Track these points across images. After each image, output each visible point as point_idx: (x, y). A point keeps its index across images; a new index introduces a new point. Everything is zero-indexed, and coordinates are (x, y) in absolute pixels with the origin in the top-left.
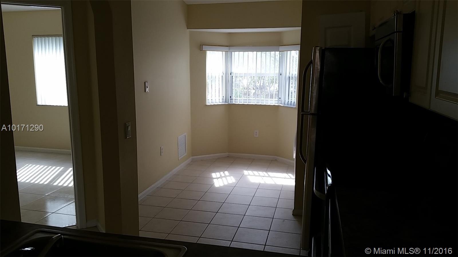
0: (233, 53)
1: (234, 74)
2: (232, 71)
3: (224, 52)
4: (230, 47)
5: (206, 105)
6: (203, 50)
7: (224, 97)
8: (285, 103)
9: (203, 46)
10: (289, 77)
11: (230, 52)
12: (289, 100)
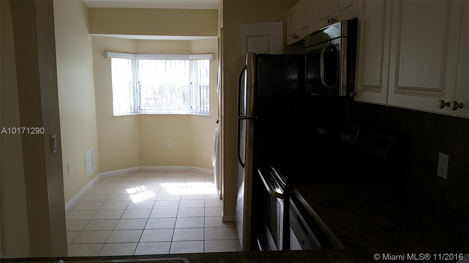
0: (140, 60)
1: (142, 83)
2: (139, 80)
3: (130, 60)
4: (137, 55)
5: (114, 116)
6: (108, 56)
7: (132, 107)
8: (197, 112)
9: (108, 52)
10: (200, 86)
11: (137, 60)
12: (201, 109)
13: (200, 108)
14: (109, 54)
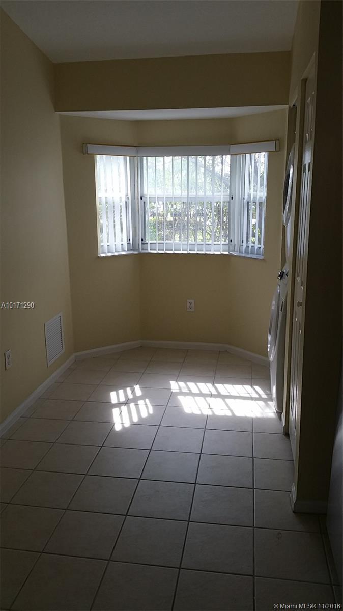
0: (145, 158)
1: (148, 198)
2: (145, 192)
3: (128, 158)
4: (138, 148)
5: (98, 257)
6: (88, 152)
7: (131, 240)
8: (241, 250)
9: (88, 145)
10: (248, 202)
11: (139, 158)
12: (248, 245)
13: (247, 243)
14: (91, 148)
